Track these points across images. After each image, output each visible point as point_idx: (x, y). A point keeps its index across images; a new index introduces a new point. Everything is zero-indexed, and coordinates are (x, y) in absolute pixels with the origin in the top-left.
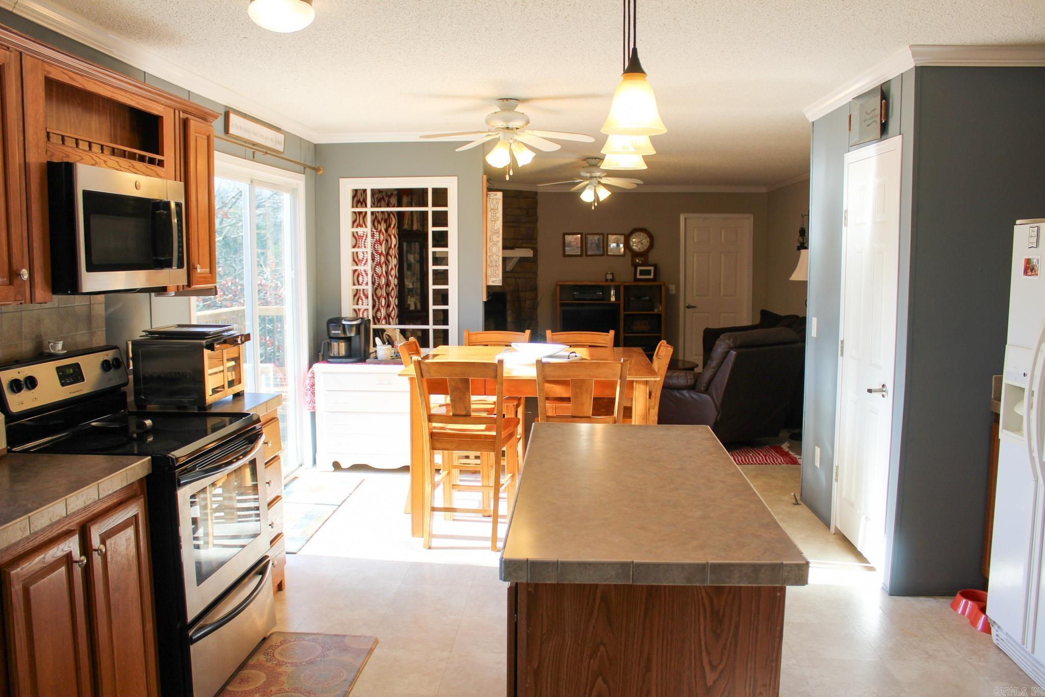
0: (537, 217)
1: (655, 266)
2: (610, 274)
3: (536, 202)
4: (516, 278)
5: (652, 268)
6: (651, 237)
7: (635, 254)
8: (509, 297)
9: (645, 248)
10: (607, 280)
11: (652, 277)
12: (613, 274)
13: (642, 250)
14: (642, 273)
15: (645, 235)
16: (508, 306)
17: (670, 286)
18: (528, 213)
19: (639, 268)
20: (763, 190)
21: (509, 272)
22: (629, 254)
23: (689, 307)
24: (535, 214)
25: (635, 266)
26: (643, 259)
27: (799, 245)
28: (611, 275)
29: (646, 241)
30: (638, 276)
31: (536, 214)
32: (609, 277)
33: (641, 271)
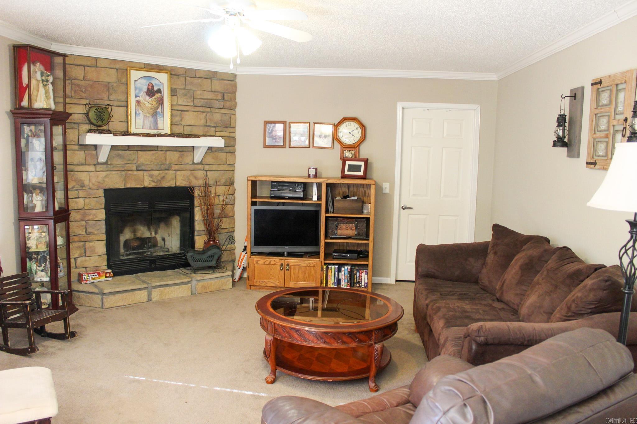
0: (236, 103)
1: (366, 161)
2: (313, 169)
3: (235, 86)
4: (206, 171)
5: (362, 164)
6: (364, 128)
7: (345, 147)
8: (197, 193)
9: (356, 140)
10: (309, 176)
11: (361, 173)
12: (316, 169)
13: (352, 142)
14: (351, 168)
15: (357, 126)
16: (196, 203)
17: (384, 183)
18: (223, 98)
19: (348, 163)
20: (493, 77)
21: (198, 164)
22: (337, 146)
23: (404, 208)
24: (233, 99)
25: (344, 160)
26: (353, 152)
27: (556, 139)
28: (315, 170)
29: (357, 133)
30: (347, 173)
31: (235, 99)
32: (312, 172)
33: (350, 166)
